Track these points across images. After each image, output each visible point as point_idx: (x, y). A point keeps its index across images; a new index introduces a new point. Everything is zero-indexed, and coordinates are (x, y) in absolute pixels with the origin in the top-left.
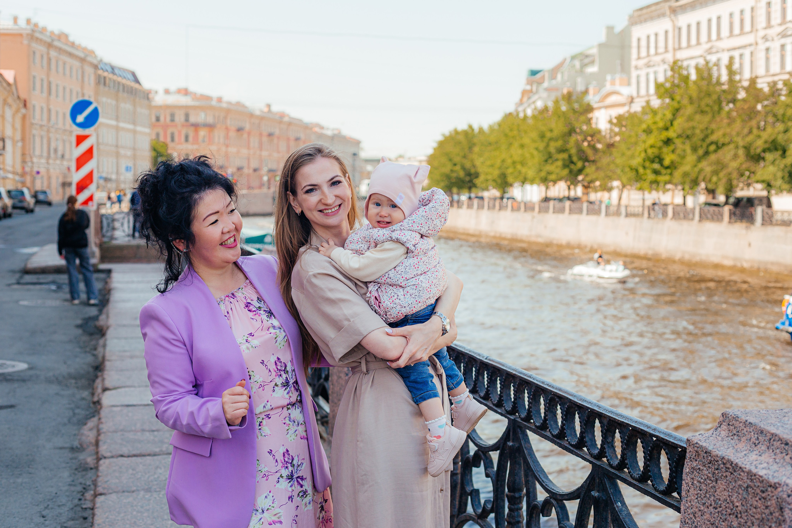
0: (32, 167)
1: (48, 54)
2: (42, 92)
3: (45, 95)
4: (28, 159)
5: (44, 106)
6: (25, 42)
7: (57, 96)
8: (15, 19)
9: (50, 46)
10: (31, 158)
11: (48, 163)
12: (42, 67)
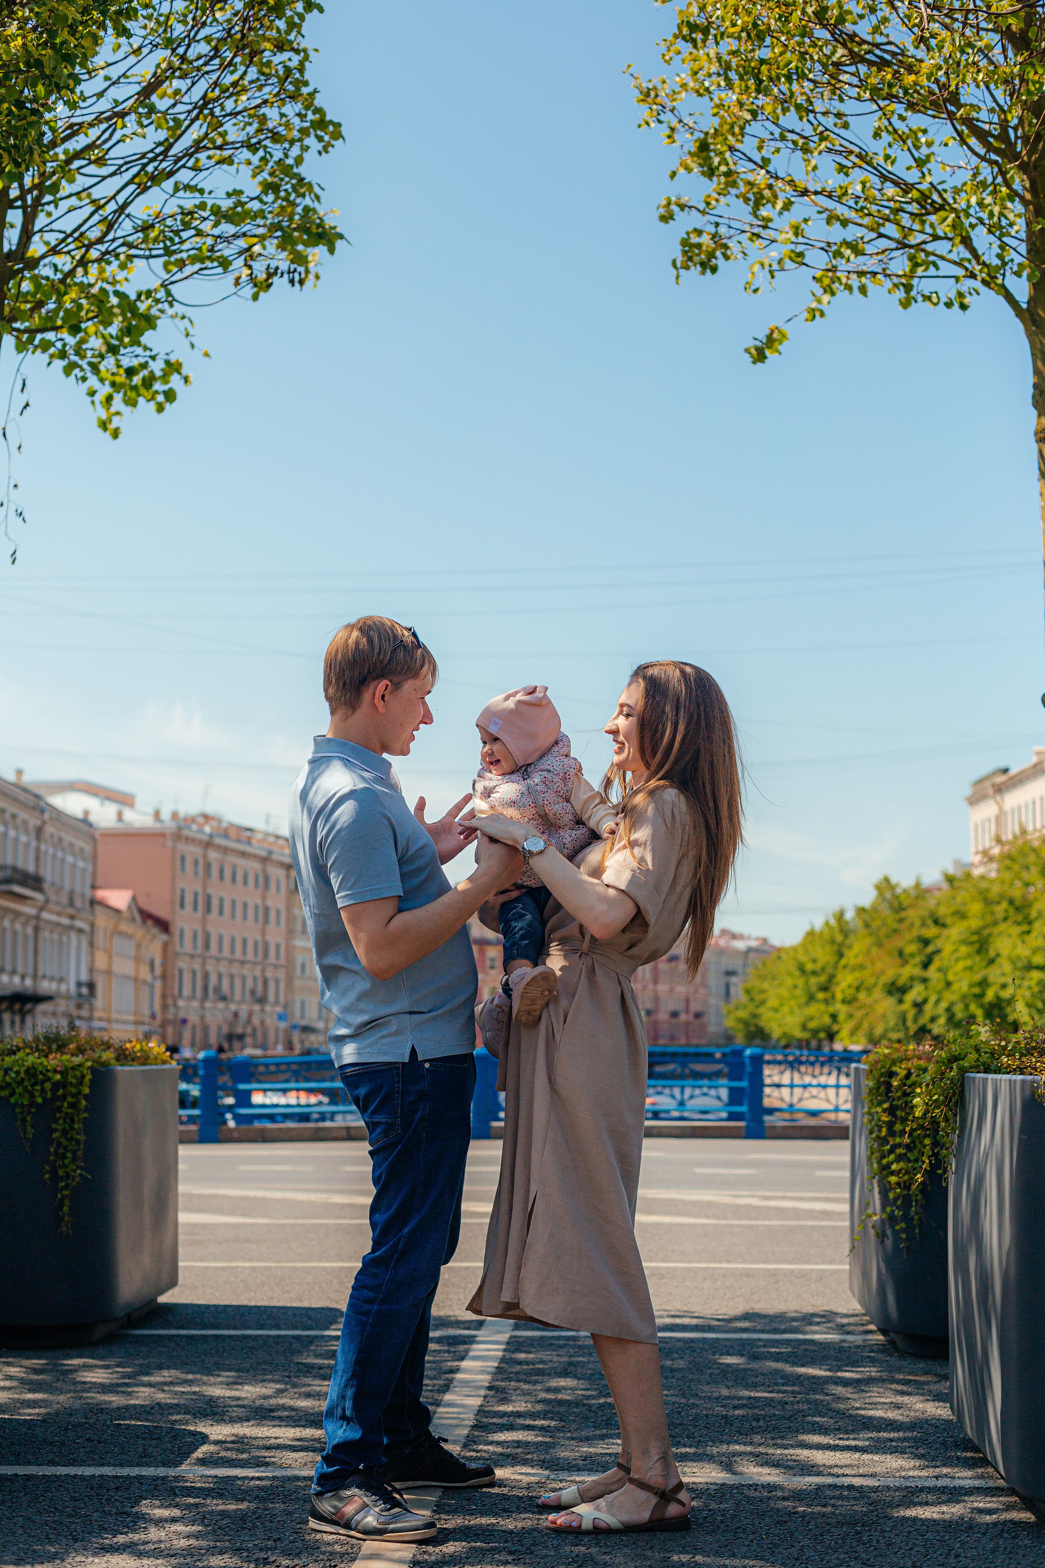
0: (177, 1013)
1: (205, 856)
2: (195, 908)
3: (199, 914)
4: (170, 1001)
5: (199, 929)
6: (169, 844)
7: (221, 913)
8: (157, 815)
9: (208, 845)
10: (175, 1000)
11: (202, 1007)
12: (196, 873)
